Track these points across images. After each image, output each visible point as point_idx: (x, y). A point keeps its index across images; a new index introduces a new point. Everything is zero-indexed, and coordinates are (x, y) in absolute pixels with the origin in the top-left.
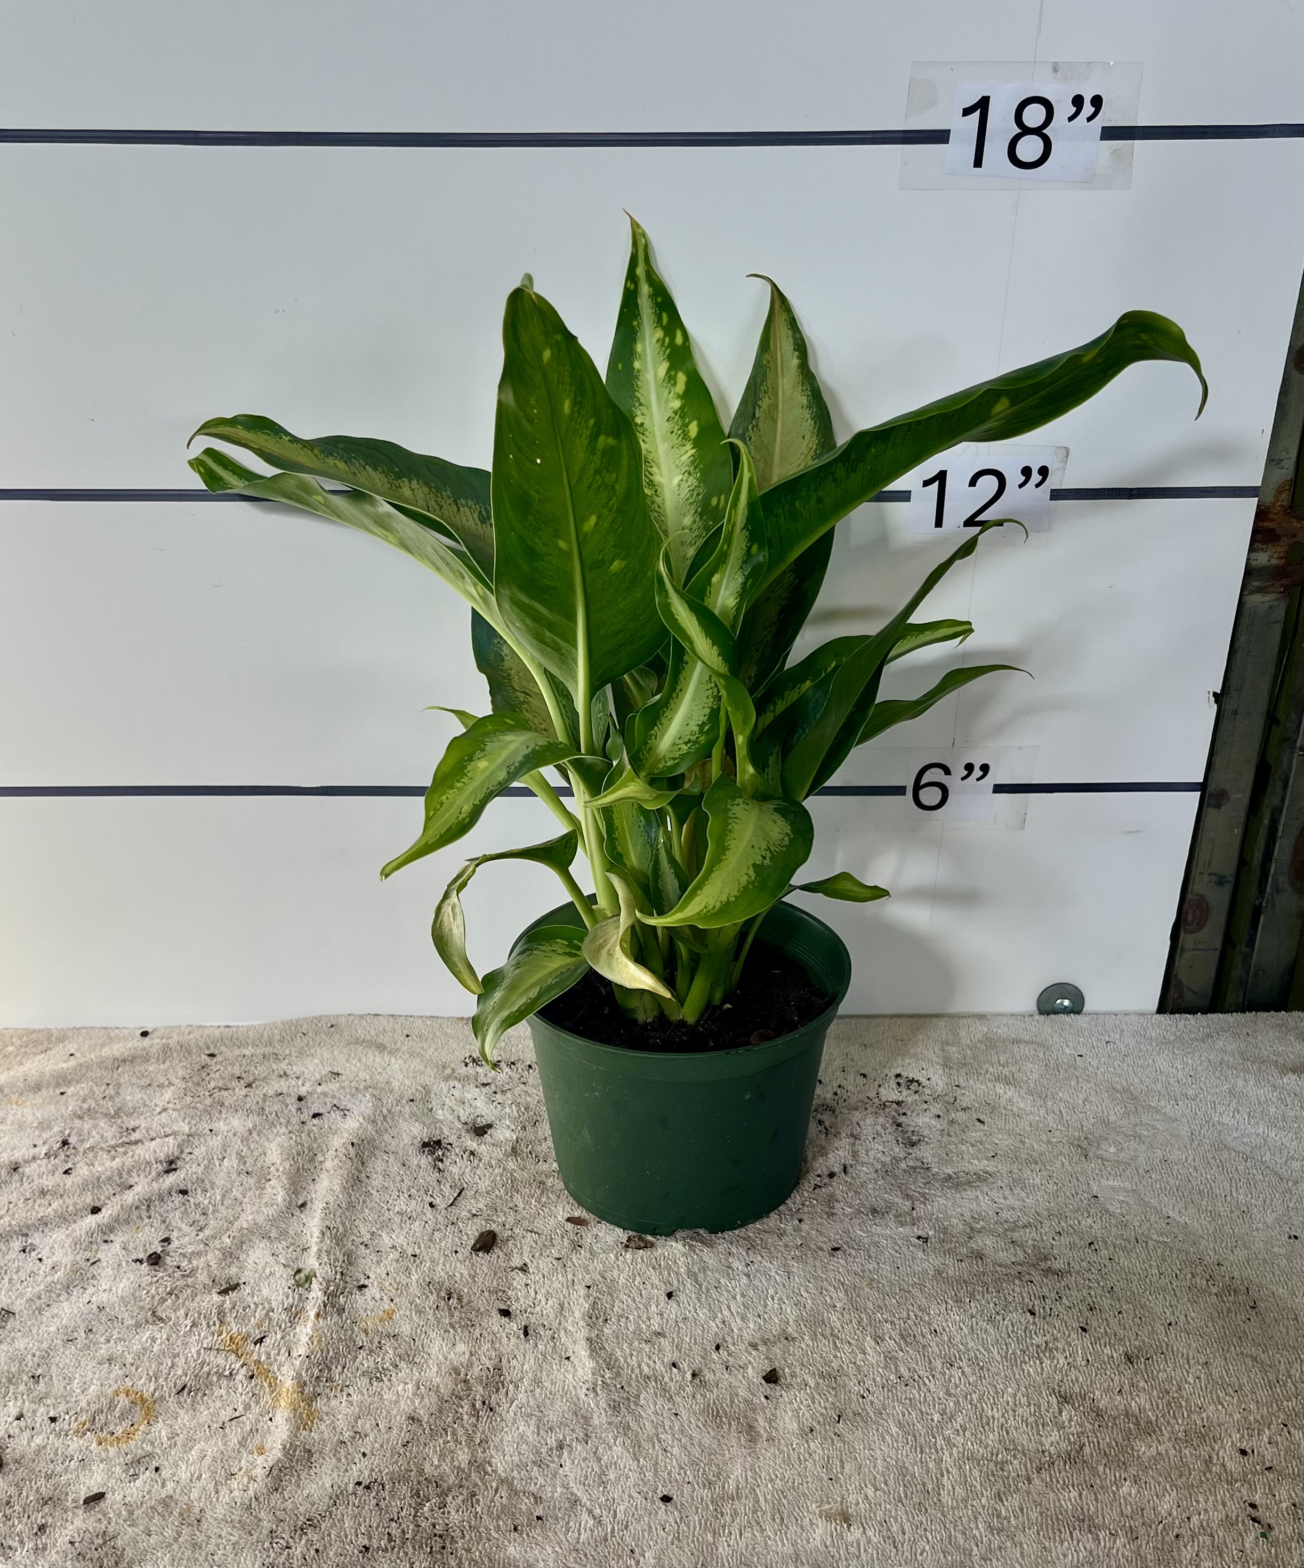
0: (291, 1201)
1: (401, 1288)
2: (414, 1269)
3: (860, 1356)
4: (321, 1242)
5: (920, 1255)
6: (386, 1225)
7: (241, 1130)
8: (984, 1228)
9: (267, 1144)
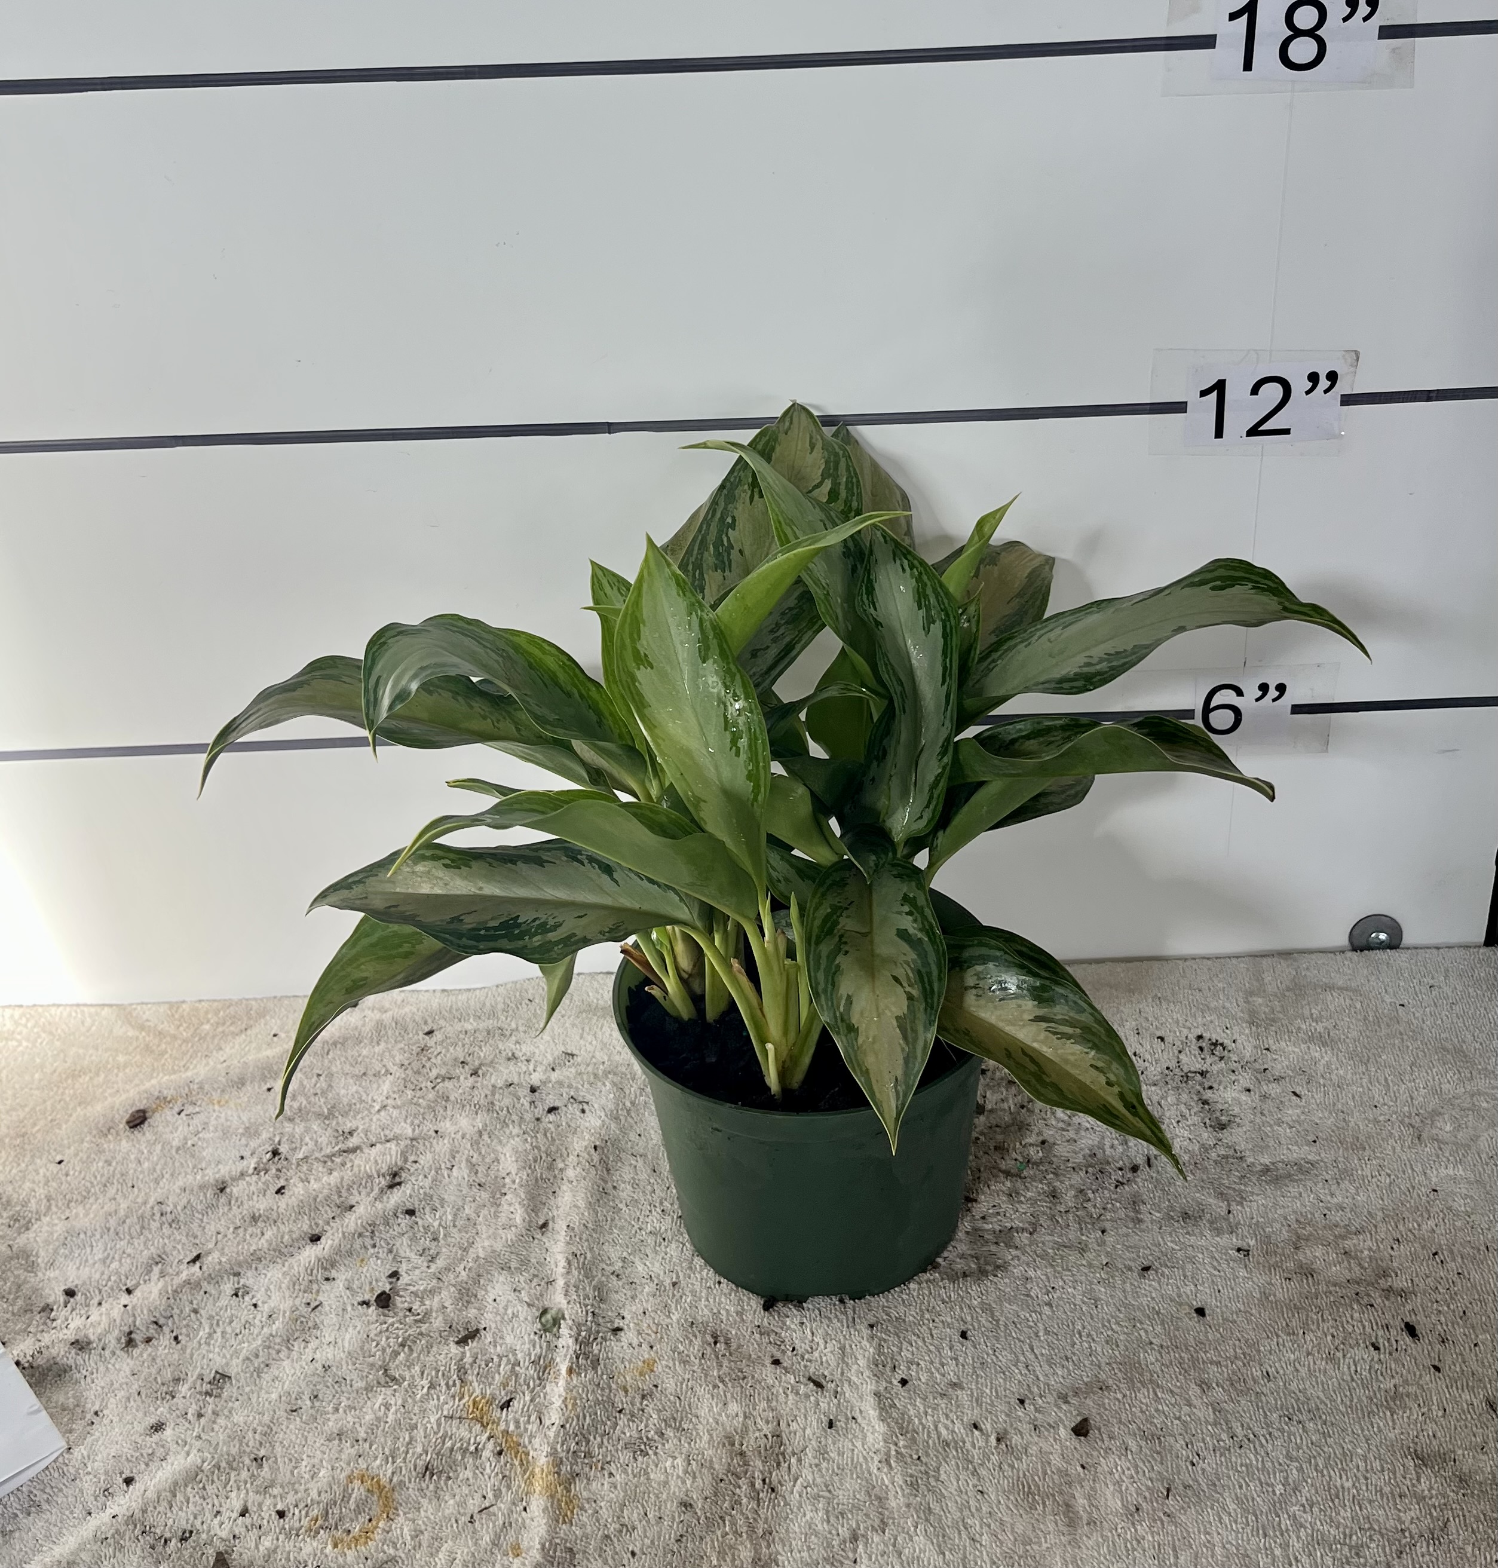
0: (531, 1221)
1: (661, 1330)
2: (673, 1306)
3: (1186, 1409)
4: (568, 1273)
5: (1243, 1273)
6: (638, 1249)
7: (471, 1131)
8: (1311, 1234)
9: (499, 1148)
